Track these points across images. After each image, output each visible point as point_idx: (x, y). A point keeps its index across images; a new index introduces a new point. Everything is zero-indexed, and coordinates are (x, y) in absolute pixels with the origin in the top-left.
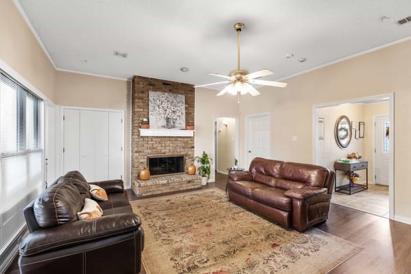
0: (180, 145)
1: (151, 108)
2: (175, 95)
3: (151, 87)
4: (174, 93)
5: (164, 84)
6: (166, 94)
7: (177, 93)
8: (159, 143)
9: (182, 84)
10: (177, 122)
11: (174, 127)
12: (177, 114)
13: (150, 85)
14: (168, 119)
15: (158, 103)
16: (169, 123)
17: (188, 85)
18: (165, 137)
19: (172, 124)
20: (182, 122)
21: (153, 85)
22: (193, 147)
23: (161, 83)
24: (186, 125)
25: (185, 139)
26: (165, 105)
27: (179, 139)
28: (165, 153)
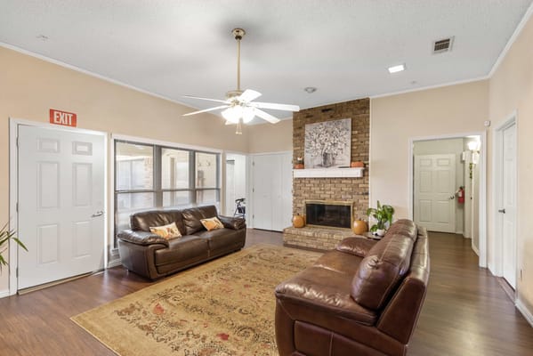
0: (345, 189)
1: (306, 144)
2: (336, 121)
3: (308, 119)
4: (336, 119)
5: (323, 111)
6: (325, 123)
7: (341, 117)
8: (318, 186)
9: (349, 103)
10: (338, 157)
11: (332, 165)
12: (339, 147)
13: (307, 117)
14: (325, 156)
15: (315, 136)
16: (327, 161)
17: (358, 101)
18: (325, 178)
19: (331, 161)
20: (345, 157)
21: (311, 116)
22: (367, 194)
23: (320, 111)
24: (352, 161)
25: (354, 182)
26: (323, 138)
27: (345, 181)
28: (324, 199)
